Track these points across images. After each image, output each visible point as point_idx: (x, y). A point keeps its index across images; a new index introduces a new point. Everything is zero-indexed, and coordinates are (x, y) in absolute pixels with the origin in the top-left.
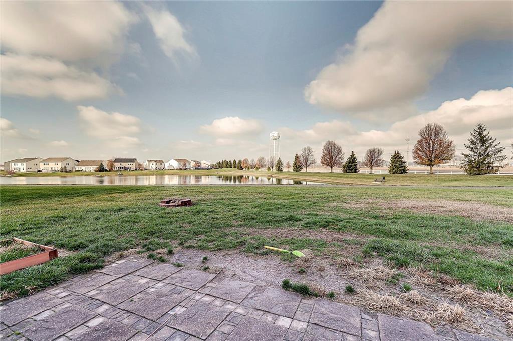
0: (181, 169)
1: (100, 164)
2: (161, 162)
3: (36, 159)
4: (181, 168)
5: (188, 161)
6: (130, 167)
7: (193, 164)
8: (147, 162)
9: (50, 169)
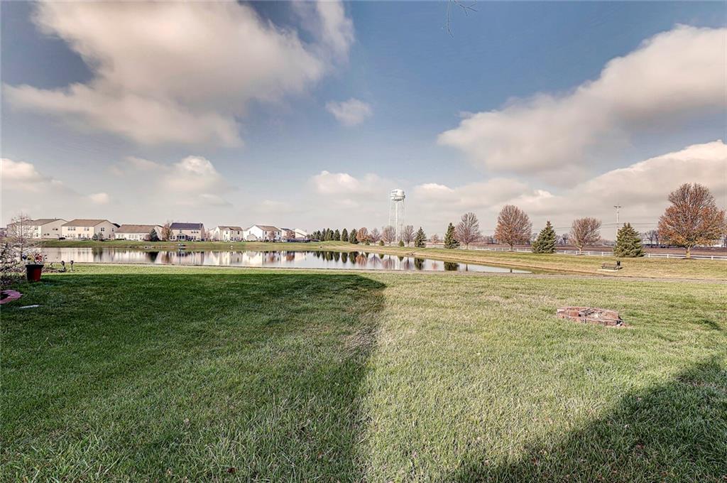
0: (267, 241)
1: (151, 230)
2: (239, 230)
3: (56, 220)
4: (268, 238)
5: (277, 230)
6: (194, 235)
7: (284, 234)
8: (218, 229)
9: (77, 236)
